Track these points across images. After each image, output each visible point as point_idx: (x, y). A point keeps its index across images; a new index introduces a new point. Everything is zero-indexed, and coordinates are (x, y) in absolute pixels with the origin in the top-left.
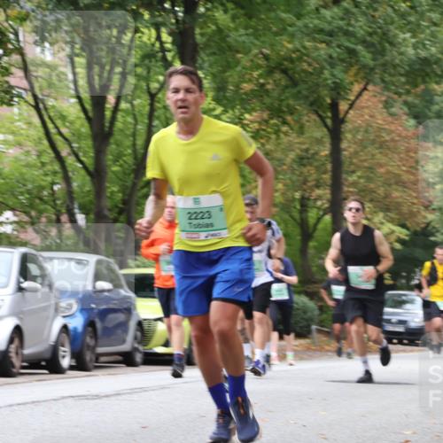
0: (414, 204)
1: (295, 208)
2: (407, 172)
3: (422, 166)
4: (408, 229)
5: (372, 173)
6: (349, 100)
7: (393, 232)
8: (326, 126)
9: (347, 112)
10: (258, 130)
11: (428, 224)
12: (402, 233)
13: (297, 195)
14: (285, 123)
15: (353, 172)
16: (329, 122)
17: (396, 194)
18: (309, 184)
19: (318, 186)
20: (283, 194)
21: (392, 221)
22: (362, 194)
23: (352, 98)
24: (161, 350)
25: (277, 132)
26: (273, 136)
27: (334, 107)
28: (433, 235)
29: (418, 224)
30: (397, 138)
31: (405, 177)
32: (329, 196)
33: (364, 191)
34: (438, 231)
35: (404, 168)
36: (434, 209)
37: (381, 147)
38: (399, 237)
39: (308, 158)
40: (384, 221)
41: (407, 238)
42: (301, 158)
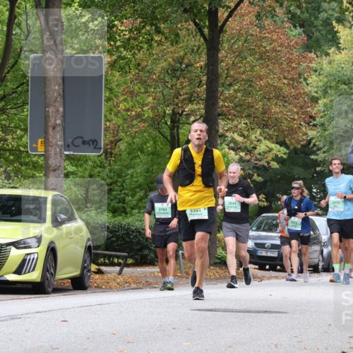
0: (294, 119)
1: (166, 124)
2: (288, 84)
3: (305, 79)
4: (287, 147)
5: (250, 86)
6: (228, 7)
7: (271, 150)
8: (203, 35)
9: (227, 20)
10: (129, 39)
11: (309, 142)
12: (281, 151)
13: (169, 110)
14: (158, 31)
15: (230, 85)
16: (206, 31)
17: (275, 109)
18: (181, 98)
19: (190, 101)
20: (152, 108)
21: (269, 138)
22: (238, 109)
23: (232, 5)
24: (12, 277)
25: (149, 42)
26: (146, 46)
27: (213, 14)
28: (314, 153)
29: (298, 142)
30: (279, 48)
31: (286, 90)
32: (203, 111)
33: (241, 105)
34: (319, 149)
35: (286, 81)
36: (315, 125)
37: (261, 59)
38: (276, 156)
39: (182, 70)
40: (261, 138)
41: (285, 156)
42: (174, 70)
